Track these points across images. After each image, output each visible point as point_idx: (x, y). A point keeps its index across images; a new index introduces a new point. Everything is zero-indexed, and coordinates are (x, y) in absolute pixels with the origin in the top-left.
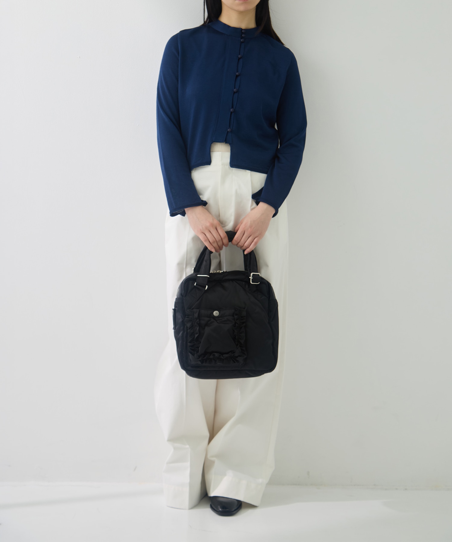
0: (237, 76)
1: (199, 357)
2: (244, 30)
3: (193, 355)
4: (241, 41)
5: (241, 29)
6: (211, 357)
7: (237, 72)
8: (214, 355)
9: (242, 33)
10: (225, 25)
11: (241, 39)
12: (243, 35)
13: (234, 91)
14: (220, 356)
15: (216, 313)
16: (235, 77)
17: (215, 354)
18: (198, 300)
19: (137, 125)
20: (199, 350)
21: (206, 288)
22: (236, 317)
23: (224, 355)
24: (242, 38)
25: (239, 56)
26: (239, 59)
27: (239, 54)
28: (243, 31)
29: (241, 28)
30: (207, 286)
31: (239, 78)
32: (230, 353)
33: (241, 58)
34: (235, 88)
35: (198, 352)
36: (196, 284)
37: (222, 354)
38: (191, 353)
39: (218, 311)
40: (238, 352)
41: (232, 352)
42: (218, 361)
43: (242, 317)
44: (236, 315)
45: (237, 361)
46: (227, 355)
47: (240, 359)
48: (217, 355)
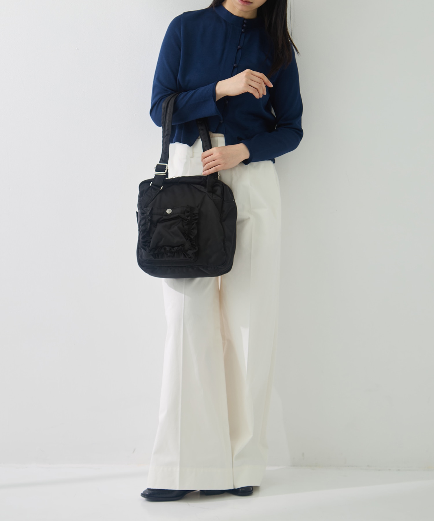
0: (234, 67)
1: (151, 251)
3: (145, 250)
4: (241, 31)
6: (163, 251)
7: (235, 63)
8: (165, 249)
9: (244, 23)
11: (242, 29)
12: (244, 25)
14: (171, 249)
15: (169, 211)
16: (232, 68)
17: (167, 247)
18: (152, 200)
19: (135, 115)
20: (150, 245)
21: (161, 188)
22: (187, 214)
23: (174, 248)
25: (239, 47)
26: (238, 50)
27: (239, 45)
28: (245, 21)
29: (244, 18)
30: (162, 187)
31: (236, 70)
32: (180, 246)
33: (240, 49)
35: (149, 246)
36: (152, 184)
37: (173, 247)
38: (144, 249)
39: (171, 209)
40: (187, 245)
41: (183, 245)
42: (169, 254)
43: (194, 214)
44: (188, 212)
45: (188, 255)
46: (177, 248)
47: (190, 252)
48: (168, 248)
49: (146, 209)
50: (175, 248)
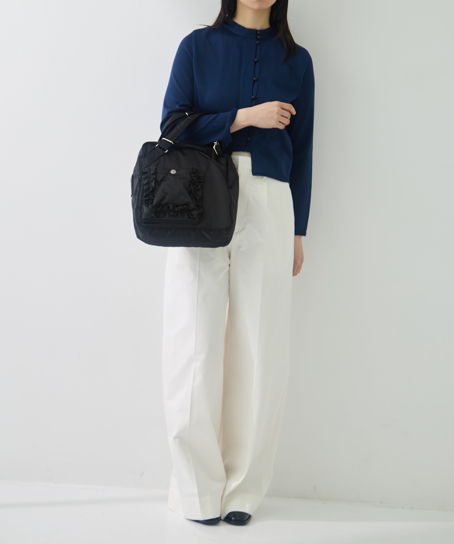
0: (254, 81)
1: (153, 207)
2: (260, 31)
3: (147, 207)
4: (256, 42)
5: (256, 31)
6: (165, 209)
7: (254, 77)
8: (168, 207)
9: (258, 35)
10: (240, 26)
12: (258, 37)
13: (252, 98)
14: (174, 208)
15: (174, 172)
16: (252, 82)
17: (170, 205)
18: (155, 161)
20: (153, 202)
22: (193, 175)
23: (178, 207)
24: (257, 39)
25: (256, 60)
26: (256, 63)
27: (256, 58)
28: (258, 32)
29: (256, 29)
30: (167, 151)
31: (256, 84)
32: (185, 206)
33: (257, 61)
34: (252, 96)
35: (152, 204)
36: (158, 146)
38: (146, 205)
39: (176, 170)
40: (192, 206)
41: (187, 204)
42: (171, 214)
43: (199, 176)
44: (194, 173)
45: (192, 215)
46: (181, 207)
47: (195, 213)
48: (171, 207)
49: (148, 169)
50: (180, 207)
